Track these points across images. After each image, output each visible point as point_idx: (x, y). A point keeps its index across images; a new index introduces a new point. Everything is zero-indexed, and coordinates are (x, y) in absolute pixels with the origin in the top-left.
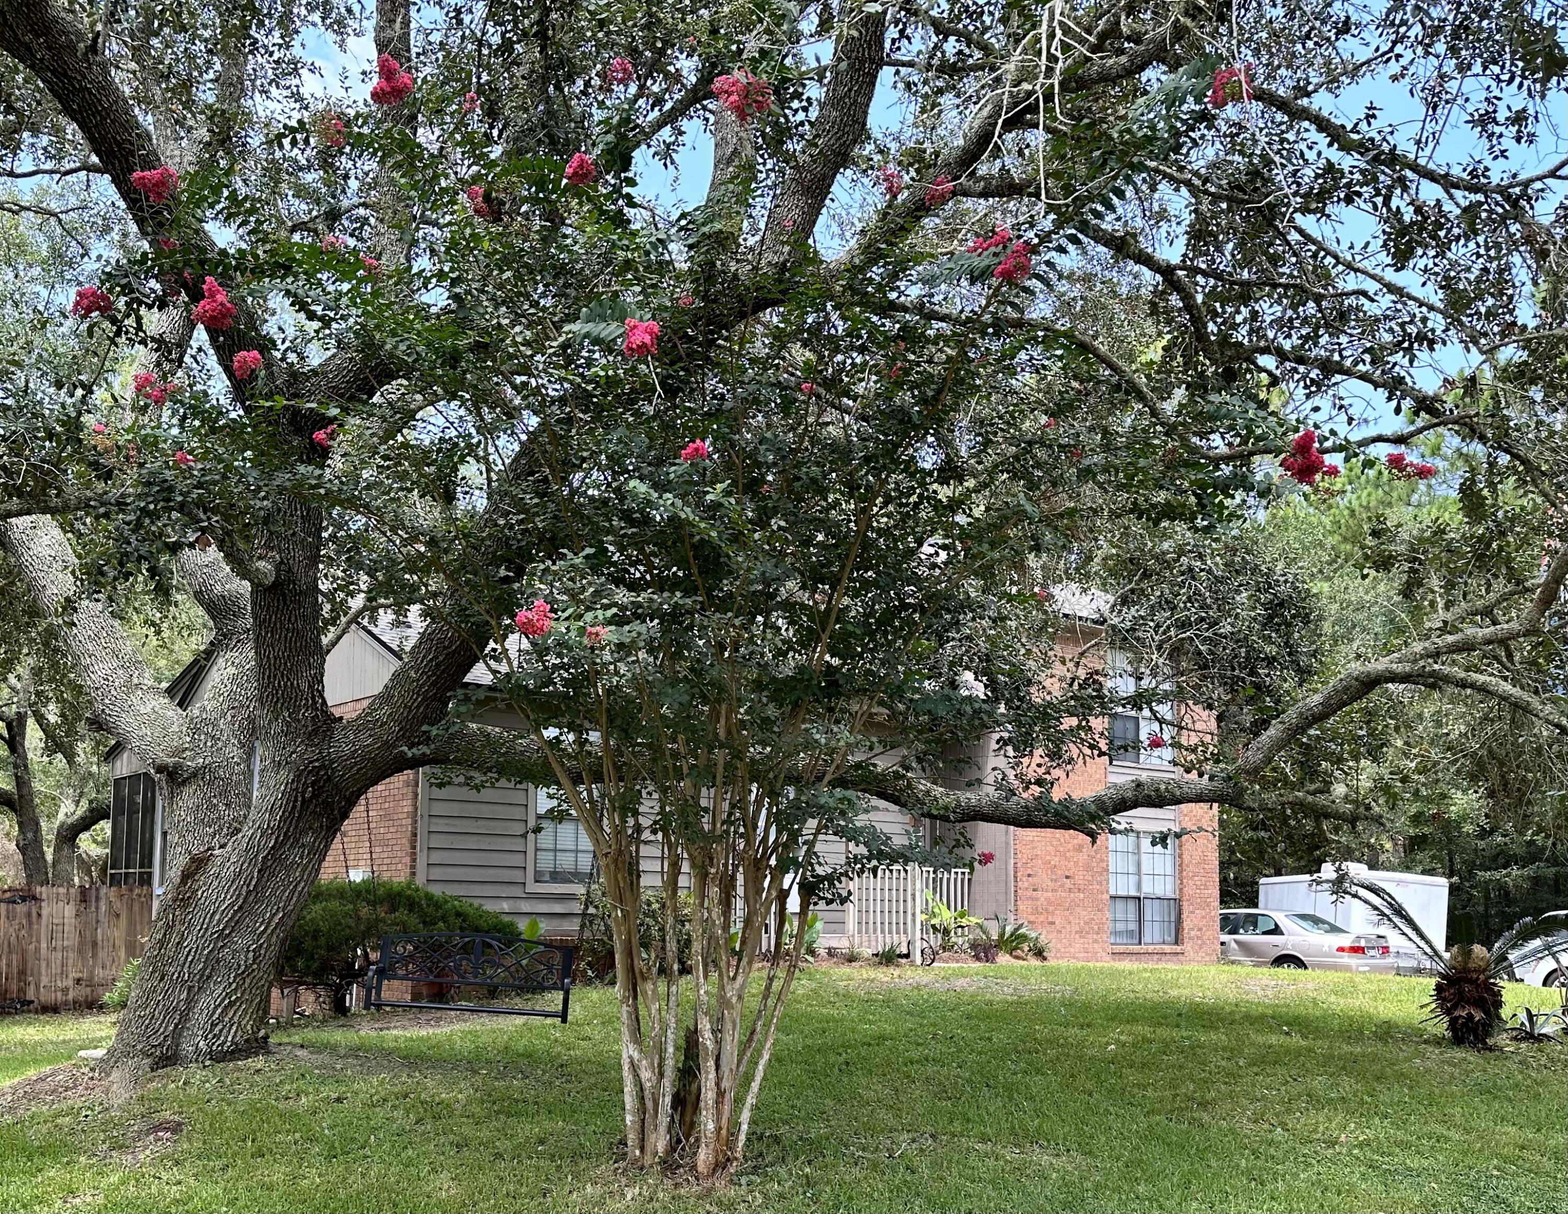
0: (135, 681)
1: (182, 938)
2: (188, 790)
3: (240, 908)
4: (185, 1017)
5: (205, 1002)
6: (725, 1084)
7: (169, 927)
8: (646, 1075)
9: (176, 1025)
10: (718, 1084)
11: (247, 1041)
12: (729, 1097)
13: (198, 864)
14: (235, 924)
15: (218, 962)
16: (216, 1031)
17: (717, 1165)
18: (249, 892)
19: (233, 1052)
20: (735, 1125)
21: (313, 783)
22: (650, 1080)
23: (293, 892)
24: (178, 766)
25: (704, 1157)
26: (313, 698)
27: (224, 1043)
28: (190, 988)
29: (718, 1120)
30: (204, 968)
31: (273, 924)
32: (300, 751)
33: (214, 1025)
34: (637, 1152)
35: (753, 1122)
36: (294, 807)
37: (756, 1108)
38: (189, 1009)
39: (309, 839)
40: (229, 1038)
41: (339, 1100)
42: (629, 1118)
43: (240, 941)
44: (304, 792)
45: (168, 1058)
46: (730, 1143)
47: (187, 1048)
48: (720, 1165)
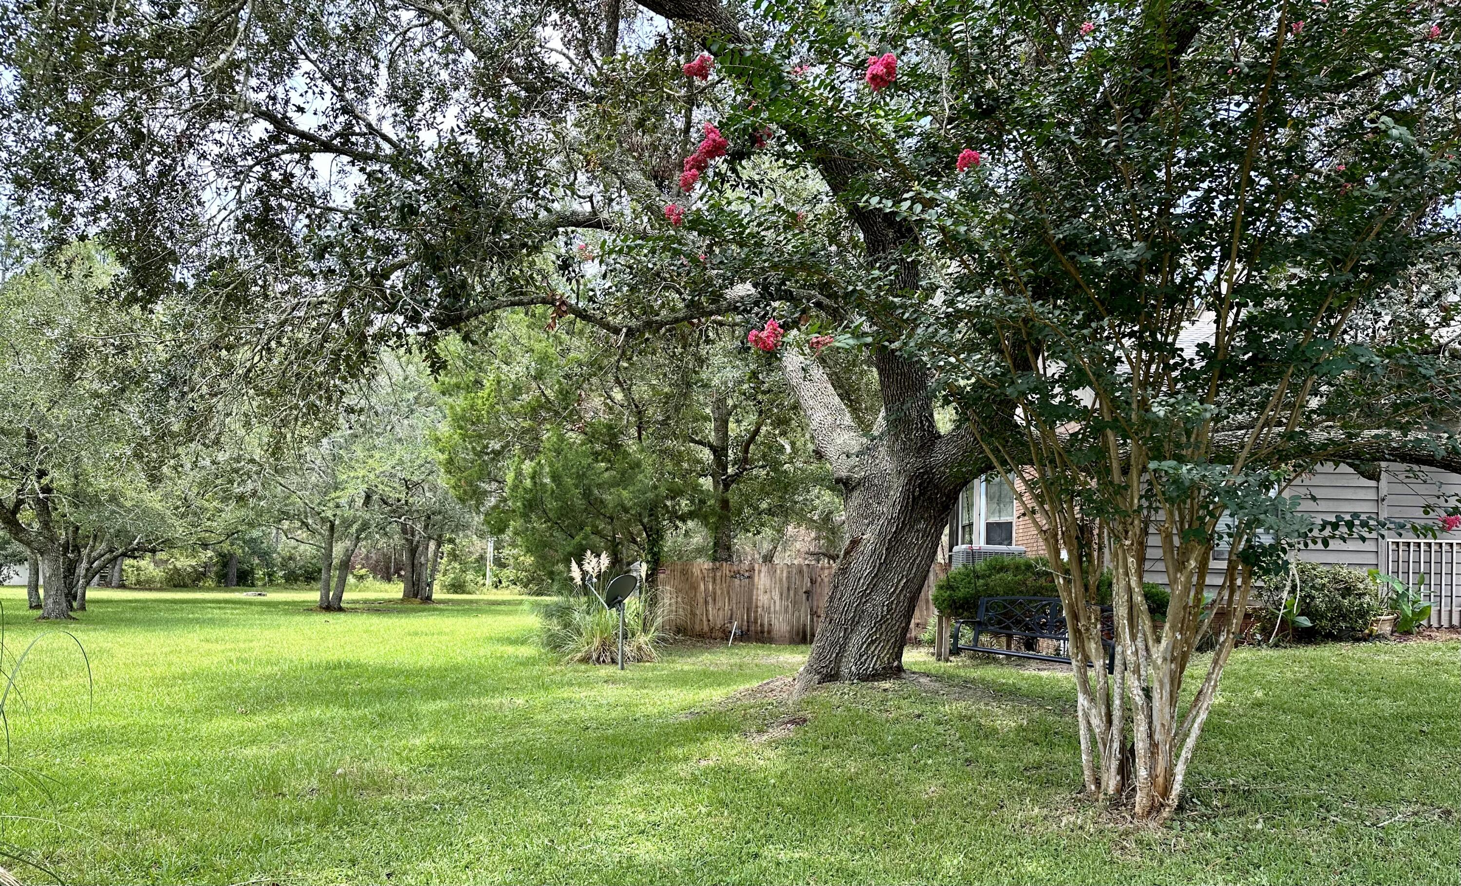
0: (838, 422)
1: (842, 596)
2: (856, 494)
3: (876, 575)
4: (843, 649)
5: (856, 640)
6: (1157, 737)
7: (836, 587)
8: (1095, 721)
9: (837, 654)
10: (1151, 736)
11: (884, 668)
12: (1164, 748)
13: (855, 543)
14: (873, 586)
15: (863, 612)
16: (863, 660)
17: (1152, 807)
18: (881, 564)
19: (873, 675)
20: (1170, 774)
21: (920, 485)
22: (1098, 726)
23: (913, 564)
24: (849, 478)
25: (1140, 800)
26: (921, 422)
27: (868, 668)
28: (846, 630)
29: (1152, 769)
30: (854, 616)
31: (900, 587)
32: (913, 462)
33: (861, 656)
34: (1093, 787)
35: (1188, 774)
36: (908, 503)
37: (1190, 762)
38: (845, 644)
39: (922, 525)
40: (871, 665)
41: (919, 716)
42: (1084, 757)
43: (879, 598)
44: (914, 491)
45: (831, 676)
46: (1166, 792)
47: (844, 671)
48: (1154, 809)
